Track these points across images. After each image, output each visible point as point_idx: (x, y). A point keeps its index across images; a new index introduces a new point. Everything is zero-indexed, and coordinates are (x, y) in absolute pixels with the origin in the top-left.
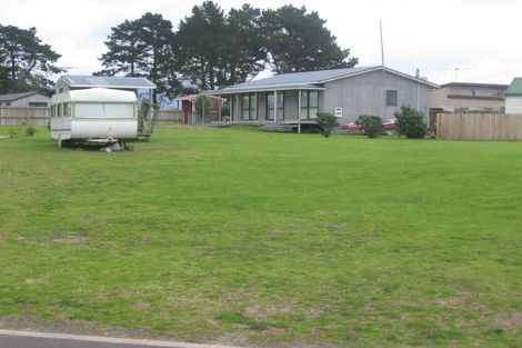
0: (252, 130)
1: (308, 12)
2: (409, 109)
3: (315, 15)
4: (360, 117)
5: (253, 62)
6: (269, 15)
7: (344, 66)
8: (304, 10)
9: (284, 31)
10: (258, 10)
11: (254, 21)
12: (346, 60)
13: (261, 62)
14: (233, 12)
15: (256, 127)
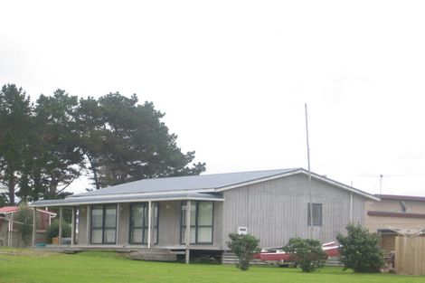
0: (117, 258)
1: (141, 102)
2: (358, 230)
3: (149, 106)
4: (291, 241)
5: (64, 167)
6: (88, 105)
7: (186, 173)
8: (135, 99)
9: (108, 127)
10: (74, 98)
11: (70, 113)
12: (190, 166)
13: (76, 167)
14: (42, 99)
15: (121, 254)
